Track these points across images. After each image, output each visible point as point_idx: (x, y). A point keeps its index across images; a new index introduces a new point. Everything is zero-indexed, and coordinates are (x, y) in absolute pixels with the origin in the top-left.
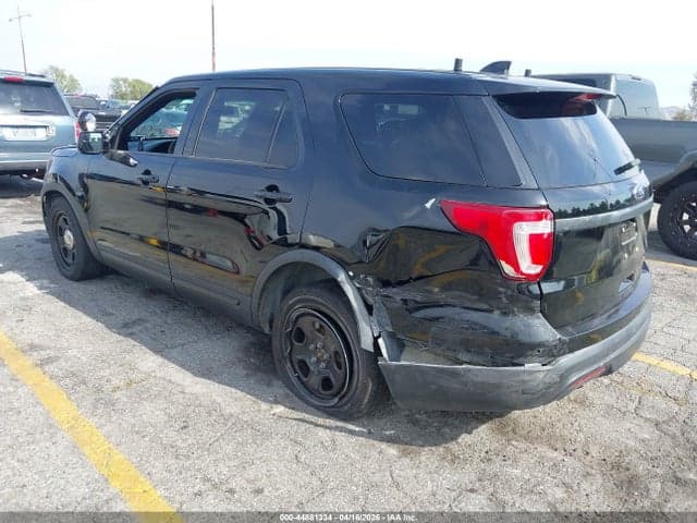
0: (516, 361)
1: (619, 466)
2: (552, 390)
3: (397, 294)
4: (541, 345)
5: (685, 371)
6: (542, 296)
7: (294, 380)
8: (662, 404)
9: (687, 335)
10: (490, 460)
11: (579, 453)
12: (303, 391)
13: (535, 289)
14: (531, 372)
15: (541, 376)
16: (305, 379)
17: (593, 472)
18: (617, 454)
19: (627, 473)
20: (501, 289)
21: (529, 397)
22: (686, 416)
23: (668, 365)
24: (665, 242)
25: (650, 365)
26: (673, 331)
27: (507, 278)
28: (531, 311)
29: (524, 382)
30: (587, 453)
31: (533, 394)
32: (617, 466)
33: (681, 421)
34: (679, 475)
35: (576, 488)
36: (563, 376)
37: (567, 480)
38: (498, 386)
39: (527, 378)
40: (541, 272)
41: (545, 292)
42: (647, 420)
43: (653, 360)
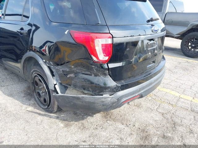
0: (100, 94)
1: (144, 131)
2: (115, 104)
3: (61, 68)
4: (109, 87)
5: (177, 95)
6: (108, 69)
7: (37, 99)
8: (167, 106)
9: (182, 82)
10: (97, 128)
11: (131, 126)
12: (40, 103)
13: (105, 66)
14: (105, 98)
15: (109, 99)
16: (39, 99)
17: (134, 133)
18: (145, 126)
19: (146, 133)
20: (93, 66)
21: (105, 107)
22: (174, 111)
23: (173, 93)
24: (183, 52)
25: (167, 92)
26: (178, 81)
27: (94, 62)
28: (105, 75)
29: (103, 102)
30: (134, 126)
31: (107, 106)
32: (143, 131)
33: (172, 113)
34: (165, 134)
35: (125, 140)
36: (119, 99)
37: (123, 137)
38: (94, 103)
39: (103, 100)
40: (108, 60)
41: (110, 67)
42: (160, 112)
43: (168, 91)
